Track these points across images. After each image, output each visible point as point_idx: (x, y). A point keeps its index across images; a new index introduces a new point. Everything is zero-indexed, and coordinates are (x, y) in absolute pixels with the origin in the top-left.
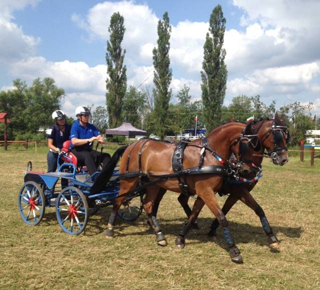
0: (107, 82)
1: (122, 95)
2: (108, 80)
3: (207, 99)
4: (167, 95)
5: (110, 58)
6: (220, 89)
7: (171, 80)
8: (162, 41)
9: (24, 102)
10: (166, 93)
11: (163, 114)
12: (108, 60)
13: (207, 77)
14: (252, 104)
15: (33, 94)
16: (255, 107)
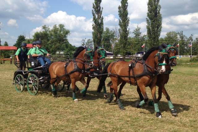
0: (93, 26)
1: (101, 32)
2: (93, 24)
3: (150, 34)
4: (127, 32)
5: (95, 12)
6: (158, 28)
7: (129, 23)
8: (123, 2)
9: (48, 38)
10: (126, 31)
11: (125, 43)
12: (93, 14)
13: (150, 21)
14: (178, 36)
15: (53, 33)
16: (180, 38)
